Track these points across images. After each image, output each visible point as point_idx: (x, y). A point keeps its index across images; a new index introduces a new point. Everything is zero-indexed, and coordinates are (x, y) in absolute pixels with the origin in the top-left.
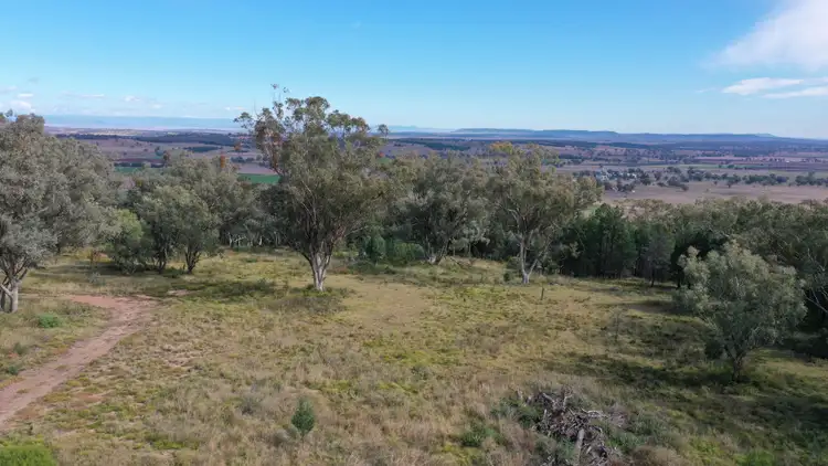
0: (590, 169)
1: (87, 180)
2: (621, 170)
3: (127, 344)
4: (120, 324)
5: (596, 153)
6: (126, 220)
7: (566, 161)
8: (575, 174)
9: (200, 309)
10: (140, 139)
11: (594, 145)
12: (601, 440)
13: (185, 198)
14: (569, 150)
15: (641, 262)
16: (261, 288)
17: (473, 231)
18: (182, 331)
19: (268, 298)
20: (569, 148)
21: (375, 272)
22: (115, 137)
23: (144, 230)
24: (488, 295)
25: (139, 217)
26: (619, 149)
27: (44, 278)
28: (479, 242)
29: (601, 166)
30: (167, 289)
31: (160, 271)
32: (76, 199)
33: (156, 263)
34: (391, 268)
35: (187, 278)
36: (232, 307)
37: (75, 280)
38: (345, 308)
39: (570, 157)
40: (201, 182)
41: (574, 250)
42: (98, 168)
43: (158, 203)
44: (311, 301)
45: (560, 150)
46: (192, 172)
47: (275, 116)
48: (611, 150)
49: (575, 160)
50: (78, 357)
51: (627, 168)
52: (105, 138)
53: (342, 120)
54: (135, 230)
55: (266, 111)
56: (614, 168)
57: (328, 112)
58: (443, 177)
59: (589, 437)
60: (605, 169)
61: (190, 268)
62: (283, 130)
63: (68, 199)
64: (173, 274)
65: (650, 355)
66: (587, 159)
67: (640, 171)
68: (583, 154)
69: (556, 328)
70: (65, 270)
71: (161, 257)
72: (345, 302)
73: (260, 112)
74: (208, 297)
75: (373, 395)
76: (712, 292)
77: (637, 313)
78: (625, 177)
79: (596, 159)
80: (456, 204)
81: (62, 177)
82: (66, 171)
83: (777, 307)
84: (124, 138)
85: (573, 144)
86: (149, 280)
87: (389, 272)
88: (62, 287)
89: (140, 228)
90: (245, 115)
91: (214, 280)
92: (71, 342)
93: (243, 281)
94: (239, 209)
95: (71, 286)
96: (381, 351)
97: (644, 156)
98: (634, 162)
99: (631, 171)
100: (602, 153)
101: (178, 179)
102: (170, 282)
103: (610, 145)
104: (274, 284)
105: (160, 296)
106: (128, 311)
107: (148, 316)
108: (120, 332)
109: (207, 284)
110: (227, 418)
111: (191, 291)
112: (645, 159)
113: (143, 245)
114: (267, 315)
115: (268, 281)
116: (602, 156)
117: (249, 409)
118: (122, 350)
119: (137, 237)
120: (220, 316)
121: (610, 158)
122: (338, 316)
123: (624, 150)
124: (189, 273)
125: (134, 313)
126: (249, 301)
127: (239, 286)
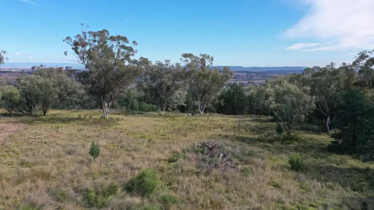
2: (245, 82)
3: (11, 137)
4: (8, 132)
5: (234, 75)
6: (12, 90)
9: (49, 126)
11: (233, 72)
12: (230, 156)
15: (251, 107)
16: (79, 119)
17: (179, 101)
18: (39, 132)
19: (83, 121)
21: (133, 114)
22: (10, 72)
24: (184, 120)
25: (18, 88)
26: (244, 74)
28: (182, 105)
29: (236, 81)
30: (33, 120)
31: (29, 115)
33: (27, 112)
34: (141, 112)
35: (43, 117)
36: (64, 125)
38: (119, 124)
41: (223, 102)
43: (28, 83)
44: (103, 122)
47: (83, 38)
48: (240, 74)
51: (248, 82)
54: (16, 94)
55: (78, 35)
56: (242, 82)
57: (109, 37)
58: (164, 72)
59: (225, 156)
60: (238, 82)
61: (45, 113)
64: (36, 116)
65: (254, 134)
67: (253, 83)
69: (214, 128)
71: (30, 110)
72: (119, 122)
73: (76, 36)
74: (53, 122)
75: (129, 148)
76: (277, 102)
77: (249, 123)
79: (234, 78)
80: (170, 83)
83: (303, 105)
84: (14, 72)
86: (25, 118)
89: (19, 93)
90: (68, 38)
91: (56, 117)
93: (70, 117)
94: (69, 90)
96: (134, 136)
97: (254, 76)
98: (250, 79)
100: (237, 75)
102: (34, 118)
103: (240, 72)
104: (85, 118)
105: (29, 123)
106: (12, 127)
107: (22, 129)
108: (8, 134)
109: (52, 118)
110: (59, 156)
111: (44, 121)
112: (255, 78)
113: (20, 102)
114: (81, 127)
115: (82, 117)
116: (236, 77)
117: (70, 153)
118: (8, 138)
119: (17, 97)
120: (58, 127)
121: (240, 78)
122: (115, 127)
123: (246, 74)
124: (44, 115)
125: (15, 129)
126: (73, 123)
127: (68, 118)
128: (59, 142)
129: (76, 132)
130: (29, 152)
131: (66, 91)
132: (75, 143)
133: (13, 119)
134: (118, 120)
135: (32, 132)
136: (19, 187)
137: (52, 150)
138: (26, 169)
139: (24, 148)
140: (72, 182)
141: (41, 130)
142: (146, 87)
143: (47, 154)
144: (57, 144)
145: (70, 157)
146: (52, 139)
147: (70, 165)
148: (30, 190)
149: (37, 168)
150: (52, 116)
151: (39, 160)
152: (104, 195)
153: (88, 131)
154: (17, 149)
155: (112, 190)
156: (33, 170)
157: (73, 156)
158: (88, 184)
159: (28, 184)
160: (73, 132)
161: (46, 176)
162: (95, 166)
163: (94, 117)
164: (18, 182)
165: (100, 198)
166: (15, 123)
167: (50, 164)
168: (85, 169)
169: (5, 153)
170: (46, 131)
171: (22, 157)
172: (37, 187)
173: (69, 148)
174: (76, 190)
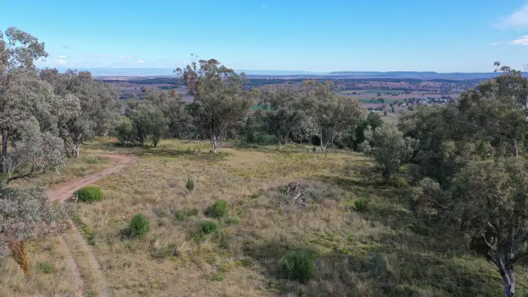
0: (417, 97)
1: (107, 99)
2: (437, 97)
3: (125, 169)
4: (123, 164)
5: (421, 86)
6: (124, 120)
7: (399, 91)
8: (405, 100)
9: (158, 159)
10: (133, 82)
11: (420, 81)
13: (153, 110)
14: (404, 84)
16: (188, 152)
18: (149, 165)
19: (191, 156)
20: (403, 83)
21: (247, 147)
23: (133, 125)
25: (130, 119)
26: (437, 83)
27: (87, 148)
28: (315, 136)
29: (423, 94)
30: (144, 152)
31: (141, 146)
32: (103, 107)
33: (139, 143)
34: (257, 145)
35: (154, 149)
36: (173, 159)
37: (101, 148)
38: (225, 160)
39: (404, 89)
40: (162, 104)
42: (112, 94)
43: (140, 112)
44: (210, 157)
45: (398, 85)
46: (158, 98)
47: (192, 69)
48: (432, 84)
49: (407, 91)
50: (105, 173)
51: (440, 96)
52: (111, 81)
53: (224, 70)
54: (129, 125)
55: (188, 67)
56: (432, 96)
57: (218, 66)
60: (426, 97)
61: (155, 144)
62: (196, 76)
63: (100, 107)
64: (147, 147)
66: (414, 90)
67: (449, 98)
68: (413, 87)
69: (323, 168)
70: (96, 145)
71: (142, 140)
72: (225, 158)
73: (185, 67)
74: (162, 155)
78: (439, 102)
79: (421, 90)
81: (98, 98)
82: (99, 95)
84: (122, 81)
85: (406, 80)
86: (135, 149)
87: (255, 147)
88: (96, 151)
89: (131, 124)
90: (178, 69)
91: (166, 150)
92: (103, 168)
95: (100, 151)
97: (453, 87)
98: (446, 92)
99: (443, 98)
100: (426, 86)
101: (151, 102)
102: (145, 150)
103: (431, 81)
104: (194, 151)
105: (140, 155)
106: (126, 160)
107: (134, 161)
108: (122, 166)
109: (163, 151)
110: (163, 188)
111: (155, 153)
112: (455, 90)
113: (132, 133)
114: (188, 161)
115: (192, 150)
116: (425, 88)
117: (172, 186)
118: (123, 171)
119: (130, 128)
120: (166, 161)
121: (430, 89)
122: (220, 162)
123: (440, 84)
124: (154, 147)
125: (128, 161)
126: (181, 157)
127: (178, 151)
128: (165, 176)
129: (182, 166)
130: (141, 184)
131: (179, 118)
132: (178, 178)
133: (125, 150)
134: (227, 154)
135: (143, 165)
136: (135, 207)
137: (159, 183)
138: (138, 197)
139: (136, 179)
140: (170, 206)
141: (151, 163)
142: (265, 116)
143: (155, 185)
144: (163, 178)
145: (172, 189)
146: (159, 173)
147: (171, 196)
148: (142, 209)
149: (147, 196)
150: (163, 148)
151: (148, 190)
152: (189, 215)
153: (193, 166)
154: (131, 181)
155: (195, 212)
156: (143, 197)
157: (174, 189)
158: (180, 208)
159: (141, 206)
160: (179, 167)
161: (153, 202)
162: (189, 197)
163: (203, 151)
164: (134, 204)
165: (185, 217)
166: (128, 154)
167: (156, 193)
168: (182, 198)
169: (123, 184)
170: (155, 164)
171: (135, 187)
172: (146, 209)
173: (172, 182)
174: (172, 212)
